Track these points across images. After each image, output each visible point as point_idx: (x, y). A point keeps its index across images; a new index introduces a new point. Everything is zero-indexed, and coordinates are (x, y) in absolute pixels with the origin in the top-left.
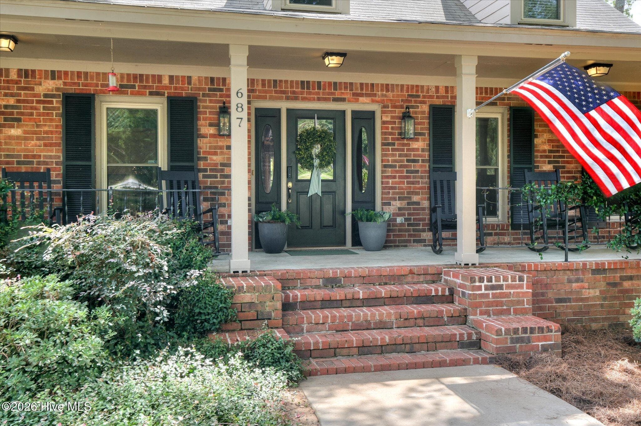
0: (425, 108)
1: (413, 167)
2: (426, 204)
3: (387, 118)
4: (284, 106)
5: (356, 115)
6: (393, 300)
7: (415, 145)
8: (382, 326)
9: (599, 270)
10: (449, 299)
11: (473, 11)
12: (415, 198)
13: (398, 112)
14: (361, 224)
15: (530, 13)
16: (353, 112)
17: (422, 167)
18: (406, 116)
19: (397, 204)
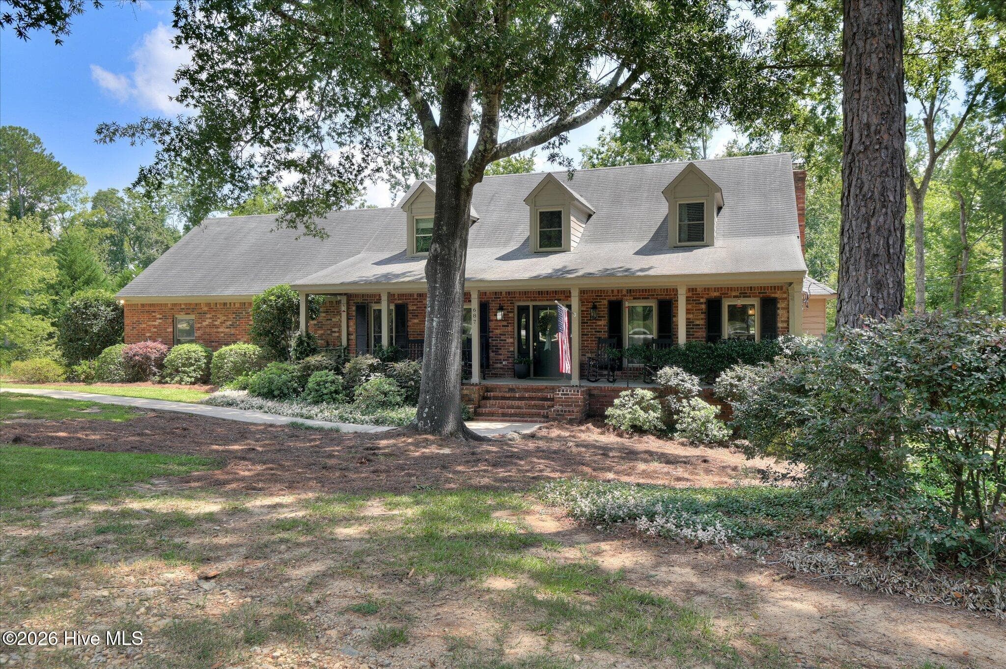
0: (606, 302)
1: (599, 334)
4: (531, 304)
6: (530, 398)
7: (600, 323)
8: (519, 407)
18: (594, 307)
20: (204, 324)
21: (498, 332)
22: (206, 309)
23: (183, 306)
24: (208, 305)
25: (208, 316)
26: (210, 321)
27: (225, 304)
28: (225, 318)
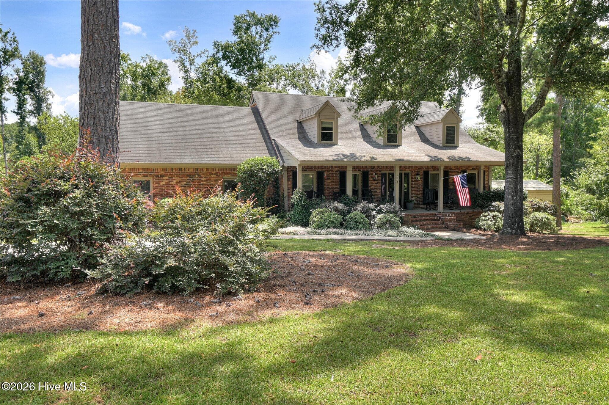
0: (422, 172)
1: (419, 187)
2: (422, 197)
3: (413, 175)
4: (388, 172)
5: (405, 174)
6: (428, 220)
9: (468, 213)
10: (439, 220)
11: (428, 137)
12: (419, 196)
13: (415, 173)
14: (407, 204)
15: (447, 143)
16: (405, 173)
17: (421, 188)
18: (417, 174)
19: (415, 198)
20: (161, 184)
21: (373, 187)
22: (163, 173)
23: (141, 171)
24: (165, 170)
25: (165, 178)
26: (167, 181)
27: (180, 170)
28: (180, 179)
